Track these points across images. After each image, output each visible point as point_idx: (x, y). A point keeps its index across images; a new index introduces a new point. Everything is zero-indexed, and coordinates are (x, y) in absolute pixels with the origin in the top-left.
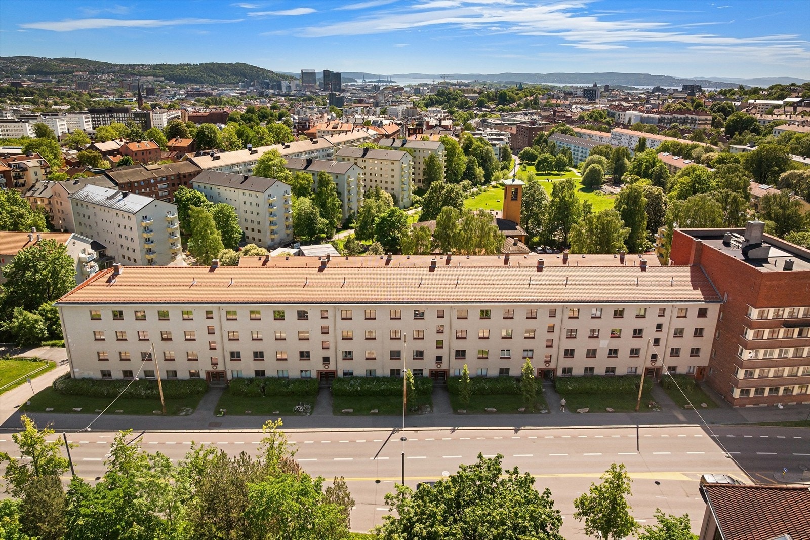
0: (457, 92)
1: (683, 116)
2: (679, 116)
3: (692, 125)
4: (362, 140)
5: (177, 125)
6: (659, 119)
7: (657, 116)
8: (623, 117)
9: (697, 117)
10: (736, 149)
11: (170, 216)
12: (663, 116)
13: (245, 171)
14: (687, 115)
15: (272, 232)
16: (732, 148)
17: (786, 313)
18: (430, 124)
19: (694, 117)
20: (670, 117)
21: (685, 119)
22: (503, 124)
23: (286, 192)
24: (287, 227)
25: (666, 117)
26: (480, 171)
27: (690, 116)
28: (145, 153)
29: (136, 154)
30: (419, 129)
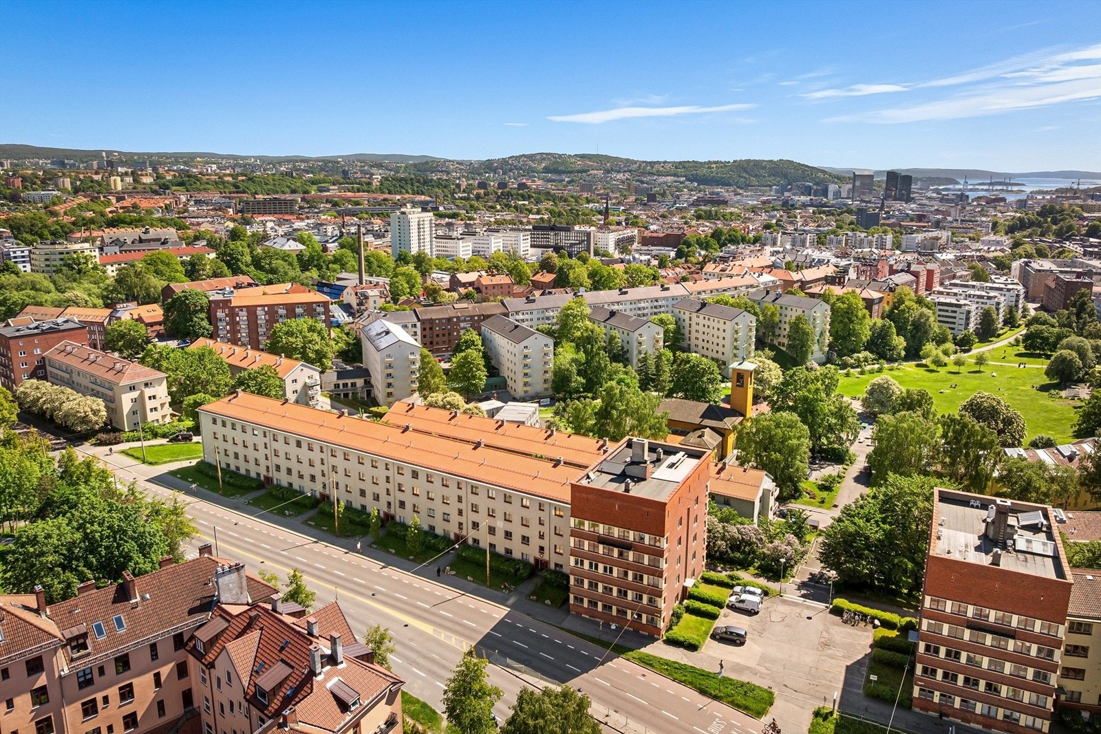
0: (1073, 210)
4: (743, 289)
11: (411, 357)
15: (526, 384)
17: (601, 529)
18: (895, 268)
22: (1052, 271)
23: (546, 345)
24: (546, 381)
26: (899, 342)
28: (496, 287)
30: (840, 278)
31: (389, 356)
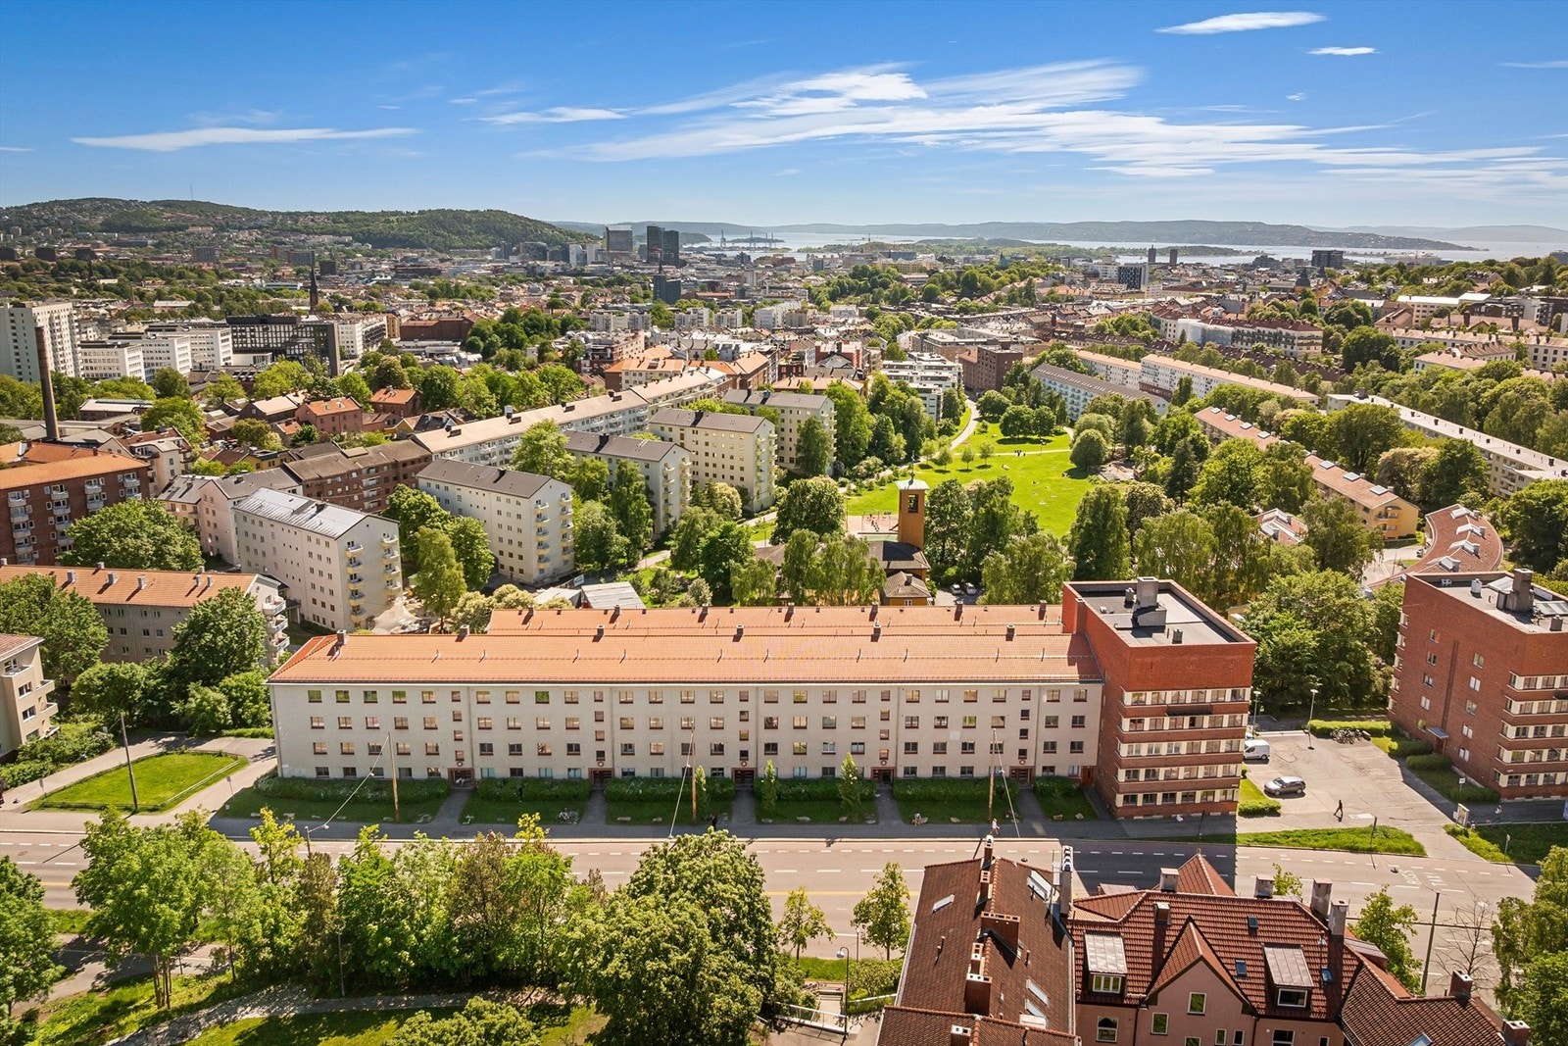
0: (888, 271)
1: (1273, 331)
2: (1267, 330)
3: (1289, 347)
4: (697, 390)
5: (389, 366)
6: (1233, 335)
7: (1230, 329)
8: (1172, 328)
9: (1296, 334)
10: (1337, 401)
11: (387, 541)
12: (1241, 329)
13: (501, 453)
14: (1280, 329)
15: (541, 558)
16: (1331, 399)
18: (822, 350)
19: (1291, 332)
20: (1251, 331)
21: (1276, 335)
22: (957, 344)
23: (563, 495)
24: (565, 550)
25: (1246, 330)
26: (898, 440)
27: (1284, 331)
28: (337, 417)
29: (322, 421)
30: (797, 367)
31: (351, 544)
